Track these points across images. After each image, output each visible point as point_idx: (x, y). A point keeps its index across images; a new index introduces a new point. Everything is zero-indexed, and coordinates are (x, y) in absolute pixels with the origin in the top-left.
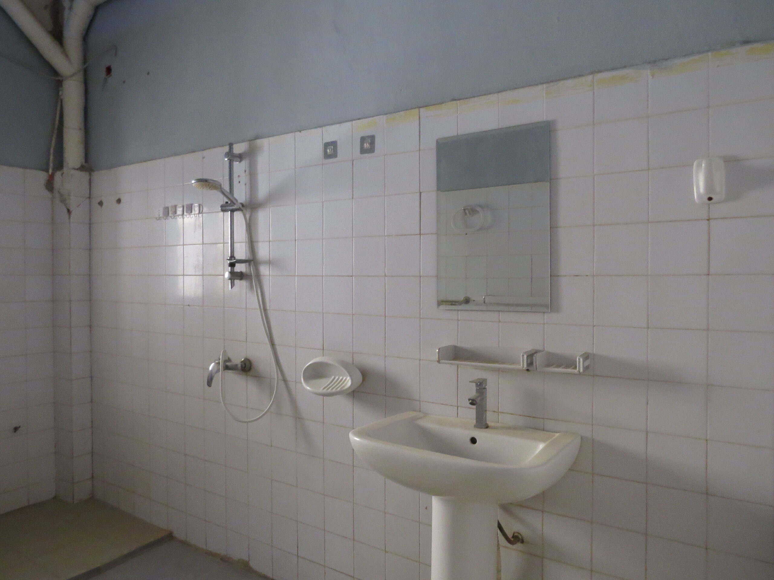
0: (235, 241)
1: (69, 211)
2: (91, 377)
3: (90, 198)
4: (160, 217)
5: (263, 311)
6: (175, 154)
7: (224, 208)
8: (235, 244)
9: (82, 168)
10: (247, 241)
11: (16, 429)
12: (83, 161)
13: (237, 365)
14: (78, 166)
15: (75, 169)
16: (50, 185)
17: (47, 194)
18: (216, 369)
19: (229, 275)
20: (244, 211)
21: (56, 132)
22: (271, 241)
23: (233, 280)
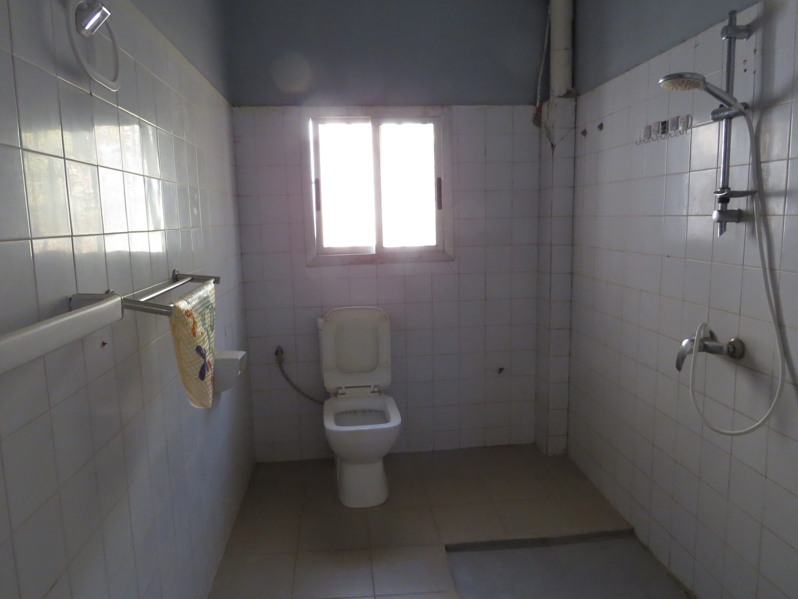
0: (731, 164)
1: (553, 146)
2: (571, 329)
3: (575, 128)
4: (641, 141)
5: (768, 270)
6: (662, 51)
7: (716, 116)
8: (731, 169)
9: (568, 94)
10: (751, 162)
11: (501, 370)
12: (570, 86)
13: (721, 348)
14: (564, 92)
15: (559, 97)
16: (537, 120)
17: (535, 129)
18: (688, 349)
19: (717, 217)
20: (750, 115)
21: (544, 58)
22: (792, 159)
23: (723, 223)
